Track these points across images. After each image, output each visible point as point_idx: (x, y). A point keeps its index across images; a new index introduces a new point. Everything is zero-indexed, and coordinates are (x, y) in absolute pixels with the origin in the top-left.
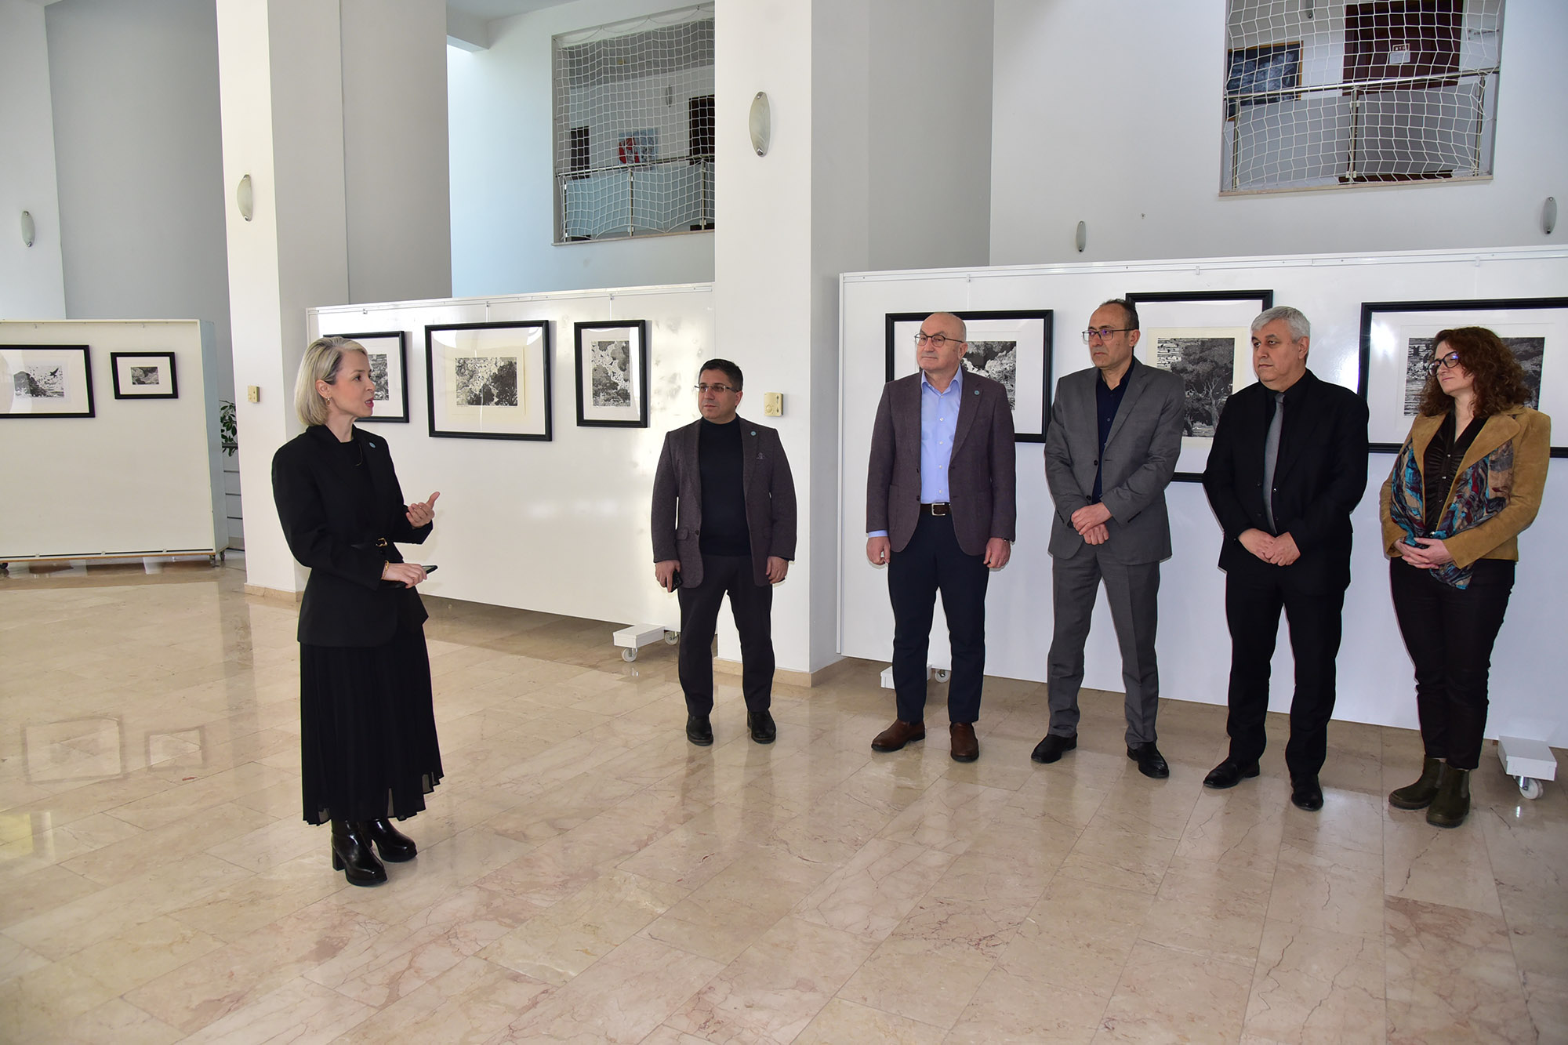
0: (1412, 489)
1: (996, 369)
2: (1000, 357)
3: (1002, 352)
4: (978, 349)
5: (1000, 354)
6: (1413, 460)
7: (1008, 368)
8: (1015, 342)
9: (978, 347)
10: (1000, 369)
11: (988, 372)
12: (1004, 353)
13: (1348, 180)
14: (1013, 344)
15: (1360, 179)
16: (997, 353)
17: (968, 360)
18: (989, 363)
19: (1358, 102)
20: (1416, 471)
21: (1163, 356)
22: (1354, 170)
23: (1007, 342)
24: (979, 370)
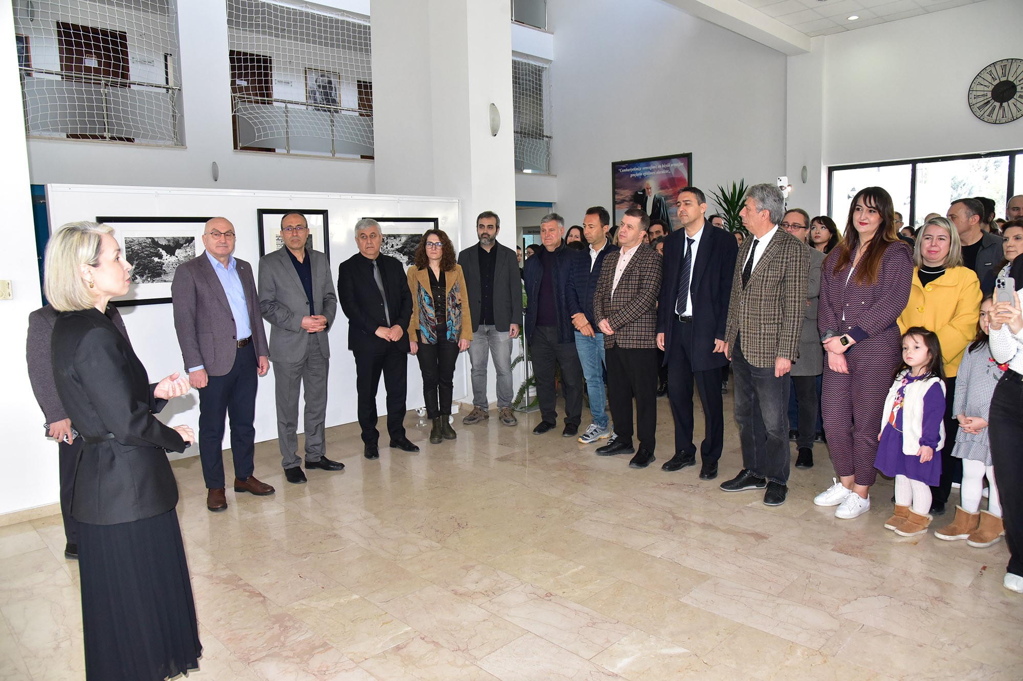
0: (430, 305)
1: (182, 255)
2: (185, 247)
3: (185, 244)
4: (169, 242)
5: (184, 245)
6: (426, 292)
7: (190, 254)
8: (194, 237)
9: (169, 241)
10: (185, 255)
11: (177, 257)
12: (187, 244)
13: (105, 138)
14: (193, 239)
15: (112, 138)
16: (182, 245)
17: (163, 250)
18: (178, 252)
19: (106, 90)
20: (430, 298)
21: (279, 244)
22: (108, 132)
23: (188, 238)
24: (171, 256)
